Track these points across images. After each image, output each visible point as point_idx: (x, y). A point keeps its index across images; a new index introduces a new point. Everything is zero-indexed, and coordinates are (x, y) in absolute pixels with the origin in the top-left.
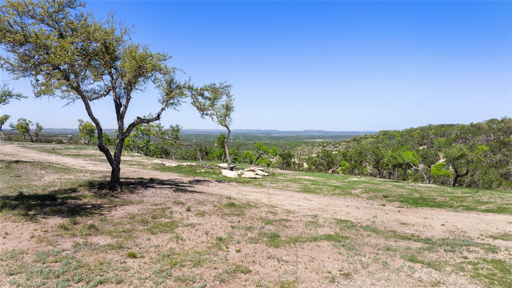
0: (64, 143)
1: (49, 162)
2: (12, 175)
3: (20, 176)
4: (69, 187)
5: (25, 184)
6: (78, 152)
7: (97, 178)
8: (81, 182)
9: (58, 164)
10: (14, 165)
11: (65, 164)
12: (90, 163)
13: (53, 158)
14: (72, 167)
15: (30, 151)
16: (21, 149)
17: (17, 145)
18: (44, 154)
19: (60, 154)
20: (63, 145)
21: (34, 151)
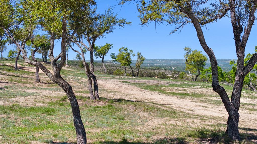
0: (168, 78)
1: (152, 103)
2: (115, 117)
3: (123, 119)
4: (175, 136)
5: (128, 128)
6: (184, 90)
7: (209, 126)
8: (190, 131)
9: (162, 105)
10: (116, 105)
11: (170, 106)
12: (200, 106)
13: (157, 97)
14: (179, 109)
15: (132, 87)
16: (123, 85)
17: (118, 80)
18: (146, 91)
19: (164, 92)
20: (167, 80)
21: (136, 87)
